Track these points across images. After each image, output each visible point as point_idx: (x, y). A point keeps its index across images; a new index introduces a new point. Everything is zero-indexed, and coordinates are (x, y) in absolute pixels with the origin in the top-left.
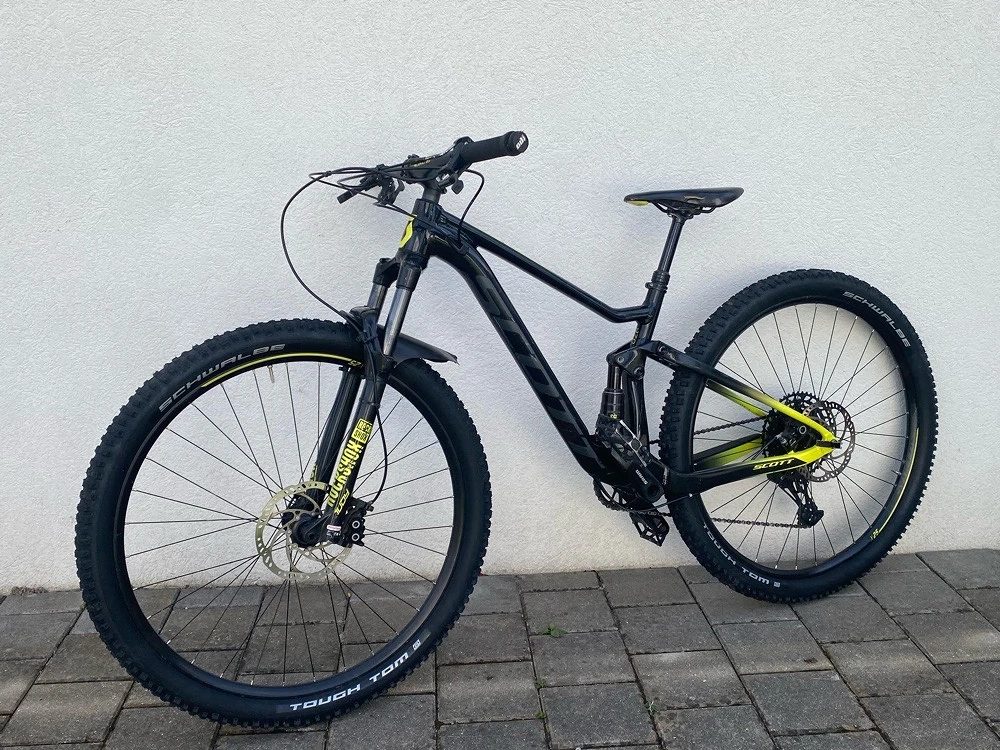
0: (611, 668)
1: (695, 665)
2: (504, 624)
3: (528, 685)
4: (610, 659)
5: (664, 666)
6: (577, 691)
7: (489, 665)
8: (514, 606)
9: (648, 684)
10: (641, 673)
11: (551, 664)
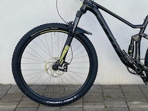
0: (122, 104)
1: (141, 105)
2: (98, 94)
3: (103, 107)
4: (122, 102)
5: (134, 104)
6: (114, 109)
7: (95, 103)
8: (101, 91)
9: (131, 108)
10: (129, 106)
11: (109, 103)
